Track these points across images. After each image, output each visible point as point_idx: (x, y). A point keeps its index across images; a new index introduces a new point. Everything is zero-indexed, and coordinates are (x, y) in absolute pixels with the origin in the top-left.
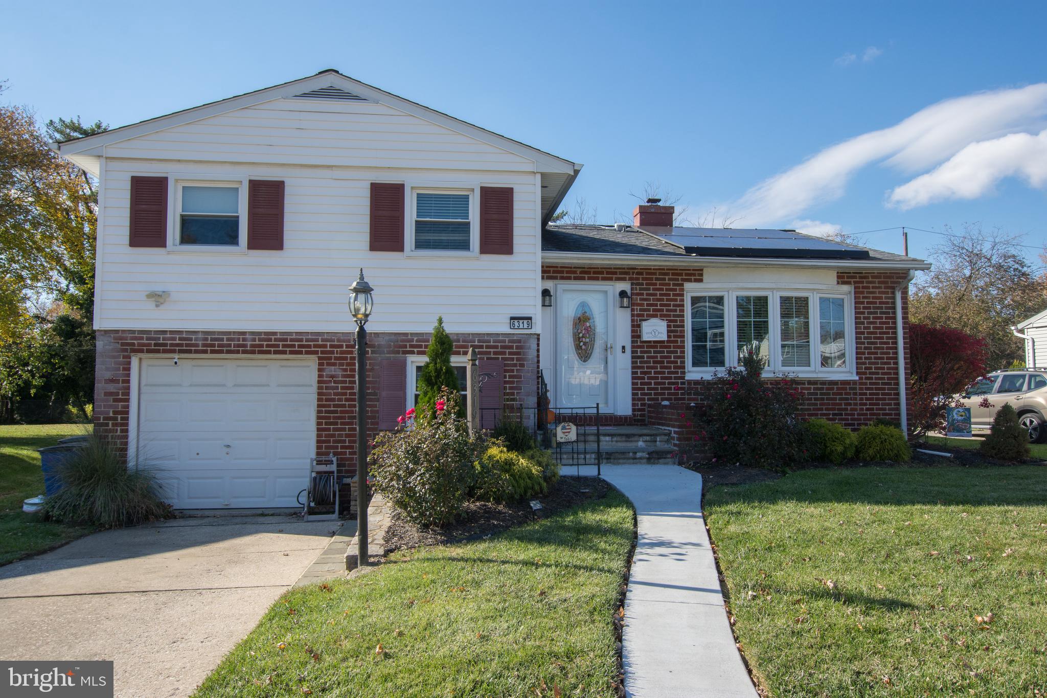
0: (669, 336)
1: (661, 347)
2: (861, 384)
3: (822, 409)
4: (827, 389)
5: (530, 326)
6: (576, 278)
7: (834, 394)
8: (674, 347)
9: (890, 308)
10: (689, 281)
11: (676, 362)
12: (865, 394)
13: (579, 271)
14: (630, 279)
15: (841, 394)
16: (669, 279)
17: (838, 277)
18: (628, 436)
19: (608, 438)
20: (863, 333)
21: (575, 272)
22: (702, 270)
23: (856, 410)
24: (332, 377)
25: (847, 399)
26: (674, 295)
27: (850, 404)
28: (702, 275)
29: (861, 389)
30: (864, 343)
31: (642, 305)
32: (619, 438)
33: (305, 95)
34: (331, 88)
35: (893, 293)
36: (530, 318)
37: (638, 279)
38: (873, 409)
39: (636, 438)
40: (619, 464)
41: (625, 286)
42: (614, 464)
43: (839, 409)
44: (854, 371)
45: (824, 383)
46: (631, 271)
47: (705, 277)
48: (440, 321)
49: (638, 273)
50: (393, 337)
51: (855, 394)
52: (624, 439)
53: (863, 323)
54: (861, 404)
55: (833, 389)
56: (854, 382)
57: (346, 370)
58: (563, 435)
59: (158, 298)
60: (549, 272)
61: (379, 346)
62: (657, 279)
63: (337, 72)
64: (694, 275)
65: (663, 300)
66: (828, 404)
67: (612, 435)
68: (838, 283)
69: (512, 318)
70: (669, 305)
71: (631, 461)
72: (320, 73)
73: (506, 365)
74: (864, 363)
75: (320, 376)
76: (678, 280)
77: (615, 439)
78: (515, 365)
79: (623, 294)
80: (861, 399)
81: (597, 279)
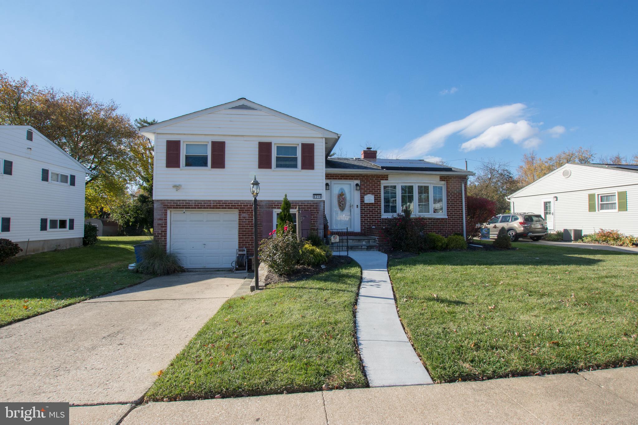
0: (375, 201)
1: (372, 205)
2: (449, 219)
3: (434, 229)
4: (436, 221)
5: (321, 198)
6: (339, 179)
7: (438, 223)
8: (377, 205)
9: (460, 190)
10: (383, 180)
11: (378, 211)
12: (450, 223)
13: (340, 176)
14: (360, 179)
15: (441, 223)
16: (375, 179)
17: (440, 178)
18: (359, 240)
19: (351, 241)
20: (450, 200)
21: (338, 177)
22: (388, 175)
23: (447, 229)
24: (244, 217)
25: (443, 225)
26: (377, 185)
27: (444, 227)
28: (388, 177)
29: (449, 221)
30: (450, 204)
31: (365, 189)
32: (355, 241)
33: (233, 108)
34: (243, 105)
35: (461, 184)
36: (321, 194)
37: (363, 179)
38: (453, 229)
39: (362, 241)
40: (355, 251)
41: (358, 182)
42: (353, 251)
43: (440, 229)
44: (446, 214)
45: (434, 219)
46: (360, 176)
47: (389, 178)
48: (286, 196)
49: (363, 177)
50: (268, 202)
51: (446, 223)
52: (357, 241)
53: (450, 196)
54: (449, 227)
55: (438, 221)
56: (446, 219)
57: (249, 215)
58: (334, 240)
59: (177, 187)
60: (328, 176)
61: (262, 205)
62: (370, 179)
63: (245, 99)
64: (385, 177)
65: (372, 187)
66: (436, 227)
67: (353, 240)
68: (440, 180)
69: (314, 195)
70: (375, 189)
71: (360, 250)
72: (239, 99)
73: (311, 213)
74: (450, 212)
75: (239, 217)
76: (378, 179)
77: (354, 241)
78: (315, 213)
79: (357, 185)
80: (449, 225)
81: (347, 179)
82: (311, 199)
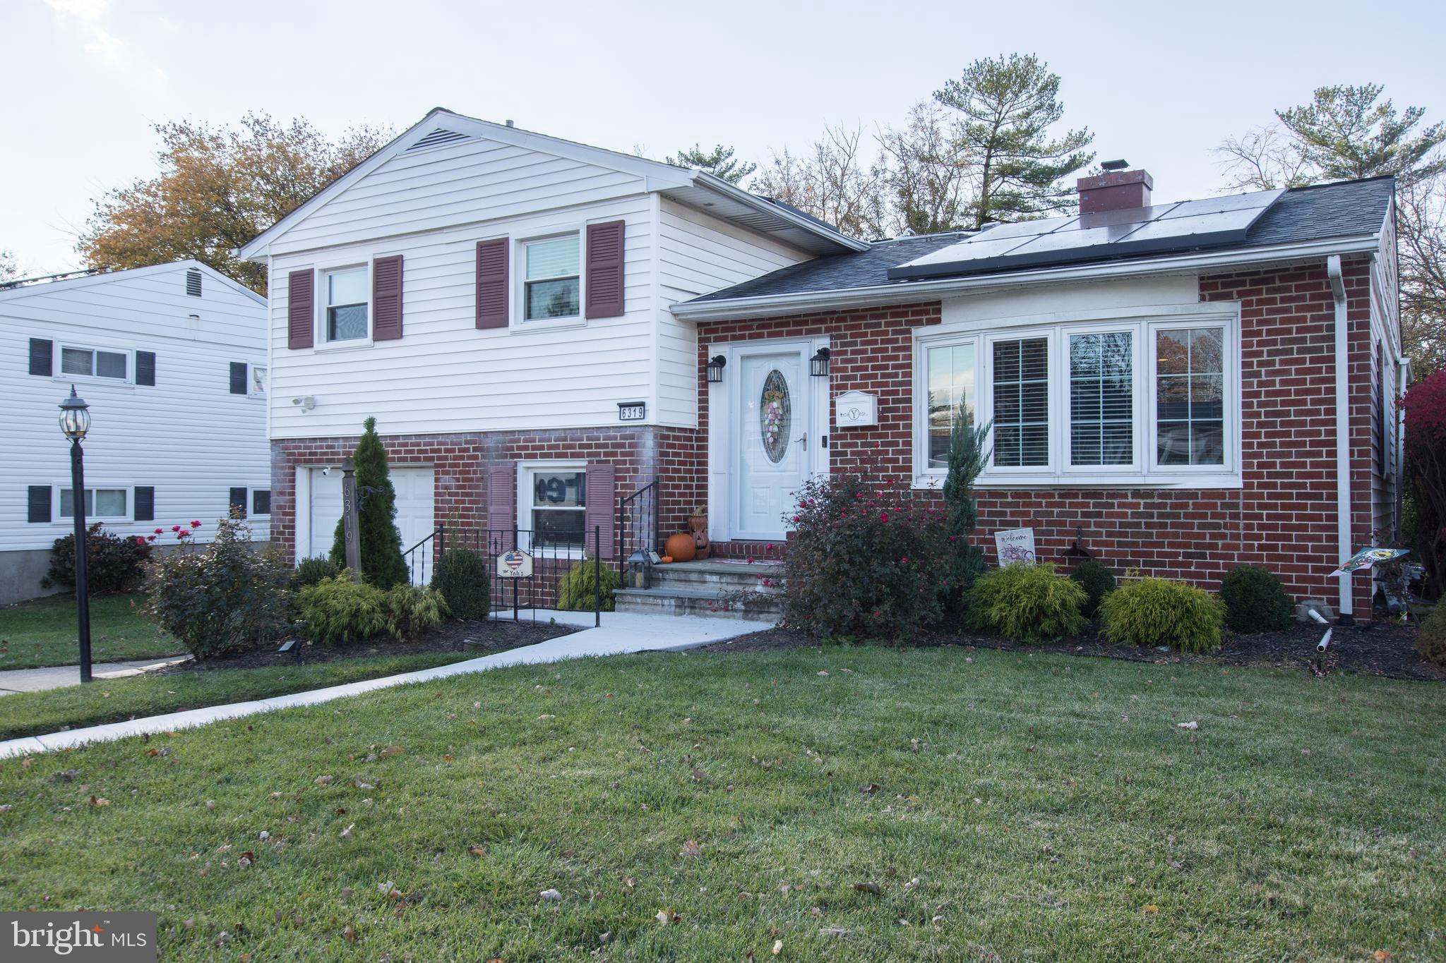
0: (880, 419)
1: (873, 436)
2: (1247, 496)
3: (1161, 545)
4: (1173, 506)
5: (644, 413)
6: (752, 337)
7: (1187, 516)
8: (894, 435)
9: (1323, 339)
10: (919, 323)
11: (897, 460)
12: (1260, 517)
13: (755, 324)
14: (828, 330)
15: (1204, 516)
16: (887, 324)
17: (1203, 287)
20: (1257, 394)
21: (750, 328)
22: (939, 303)
23: (1236, 547)
24: (447, 488)
25: (1218, 526)
26: (894, 349)
27: (1223, 536)
28: (939, 311)
29: (1250, 506)
30: (1258, 415)
31: (845, 370)
33: (417, 145)
34: (439, 131)
35: (1332, 307)
36: (642, 404)
37: (838, 328)
38: (1275, 547)
41: (823, 342)
43: (1197, 546)
44: (1239, 470)
45: (1166, 494)
46: (828, 317)
47: (945, 316)
49: (838, 320)
50: (501, 437)
51: (1236, 516)
52: (736, 580)
53: (1258, 374)
54: (1247, 537)
55: (1186, 506)
56: (1234, 493)
57: (458, 480)
58: (507, 568)
61: (488, 449)
62: (867, 326)
64: (927, 313)
65: (876, 359)
66: (1176, 535)
68: (1203, 299)
69: (621, 406)
70: (886, 367)
72: (428, 115)
73: (617, 471)
74: (1259, 455)
75: (436, 487)
76: (900, 324)
78: (627, 470)
79: (824, 354)
80: (1248, 527)
81: (780, 334)
82: (614, 420)
